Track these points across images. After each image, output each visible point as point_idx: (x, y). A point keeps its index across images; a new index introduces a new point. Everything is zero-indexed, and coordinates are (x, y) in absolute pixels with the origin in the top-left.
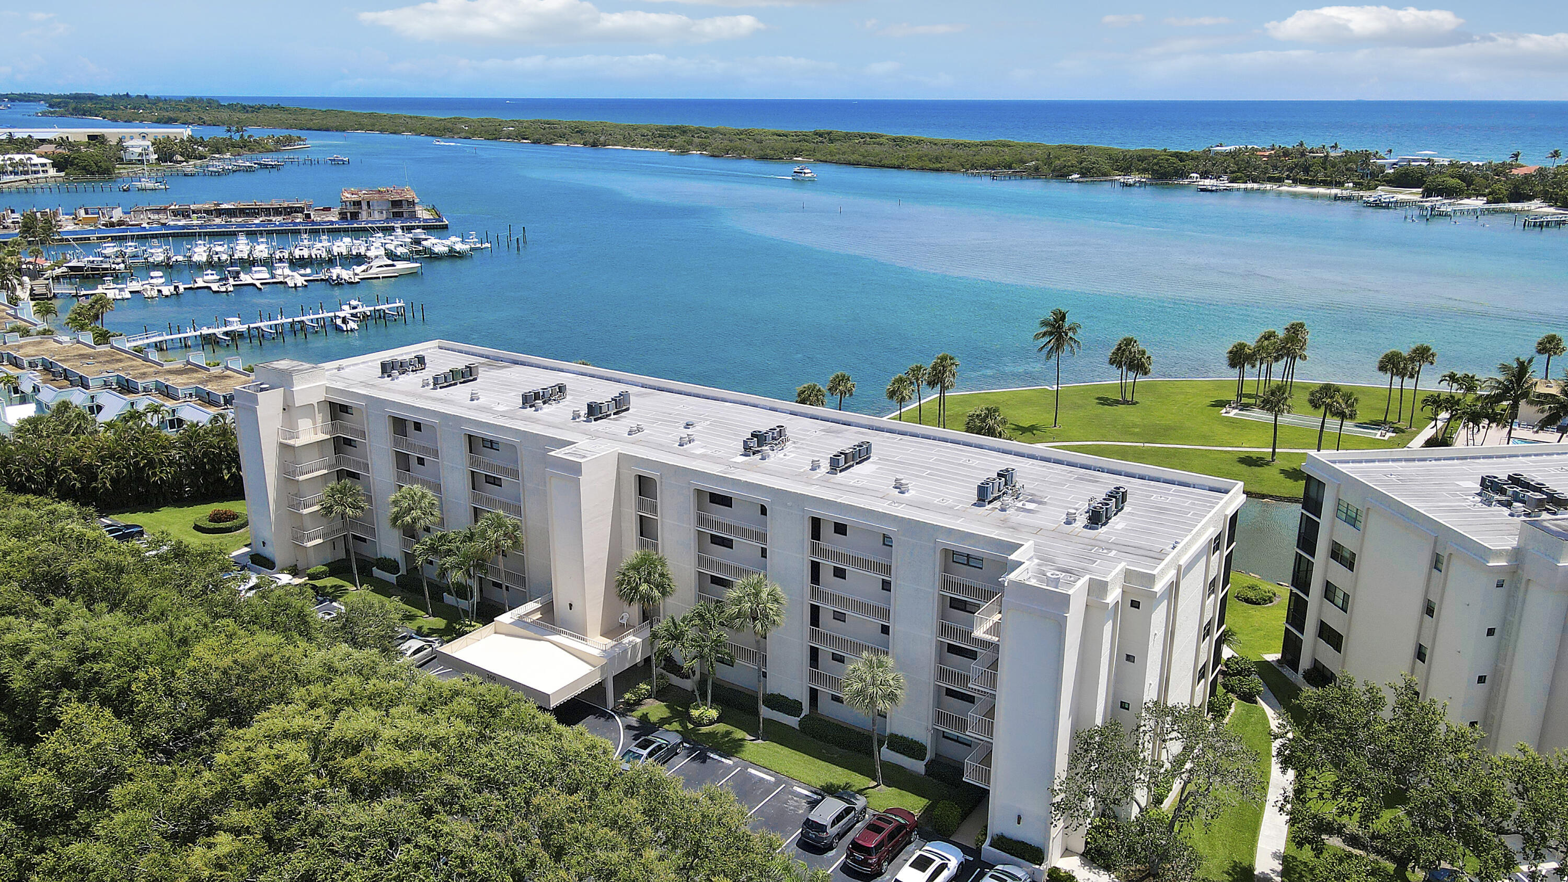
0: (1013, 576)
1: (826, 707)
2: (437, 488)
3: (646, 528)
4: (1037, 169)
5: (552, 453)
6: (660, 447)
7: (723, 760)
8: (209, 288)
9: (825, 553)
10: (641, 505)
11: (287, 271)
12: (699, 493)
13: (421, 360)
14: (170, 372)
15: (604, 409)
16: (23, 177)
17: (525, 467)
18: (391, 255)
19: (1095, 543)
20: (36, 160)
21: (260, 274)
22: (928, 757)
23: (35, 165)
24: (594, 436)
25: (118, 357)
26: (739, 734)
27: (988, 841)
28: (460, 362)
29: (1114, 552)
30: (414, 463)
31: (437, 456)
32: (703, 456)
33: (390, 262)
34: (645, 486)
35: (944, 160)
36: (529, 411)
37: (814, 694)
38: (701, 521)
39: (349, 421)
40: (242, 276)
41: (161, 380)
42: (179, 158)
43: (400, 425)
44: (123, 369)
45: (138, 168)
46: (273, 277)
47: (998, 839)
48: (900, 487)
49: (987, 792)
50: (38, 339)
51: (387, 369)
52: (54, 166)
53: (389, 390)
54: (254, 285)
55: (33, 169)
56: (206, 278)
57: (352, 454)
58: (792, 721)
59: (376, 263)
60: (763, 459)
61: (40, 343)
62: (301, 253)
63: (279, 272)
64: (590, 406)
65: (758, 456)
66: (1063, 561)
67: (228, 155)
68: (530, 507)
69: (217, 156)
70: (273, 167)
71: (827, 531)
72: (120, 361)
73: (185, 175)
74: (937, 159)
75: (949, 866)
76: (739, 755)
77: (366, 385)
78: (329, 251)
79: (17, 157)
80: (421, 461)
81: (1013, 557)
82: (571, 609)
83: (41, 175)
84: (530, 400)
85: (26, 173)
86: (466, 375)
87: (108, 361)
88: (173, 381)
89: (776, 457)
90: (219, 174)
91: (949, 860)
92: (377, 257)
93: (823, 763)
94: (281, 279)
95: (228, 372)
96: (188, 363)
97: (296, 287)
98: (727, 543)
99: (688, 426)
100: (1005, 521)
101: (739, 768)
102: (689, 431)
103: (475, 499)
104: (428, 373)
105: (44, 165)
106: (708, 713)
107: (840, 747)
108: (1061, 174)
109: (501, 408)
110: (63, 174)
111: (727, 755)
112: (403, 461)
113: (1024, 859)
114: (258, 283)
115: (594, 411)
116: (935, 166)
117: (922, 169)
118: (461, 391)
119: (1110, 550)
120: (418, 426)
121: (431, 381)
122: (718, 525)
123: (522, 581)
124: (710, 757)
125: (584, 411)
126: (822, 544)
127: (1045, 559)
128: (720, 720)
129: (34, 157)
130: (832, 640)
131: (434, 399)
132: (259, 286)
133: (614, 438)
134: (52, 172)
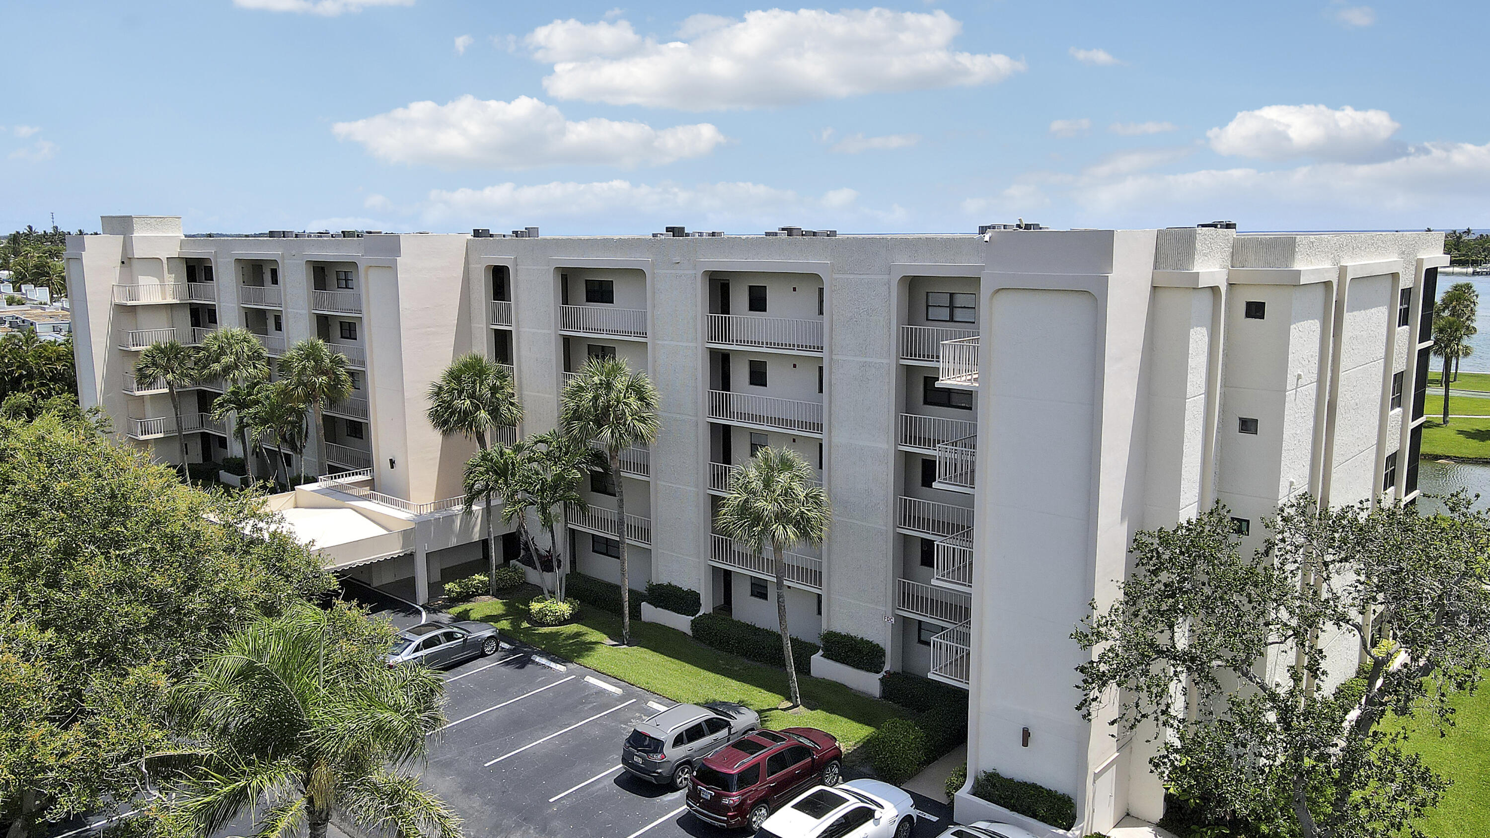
3: (502, 351)
7: (553, 665)
12: (563, 272)
22: (886, 669)
26: (594, 636)
27: (969, 784)
34: (499, 283)
38: (565, 319)
47: (987, 780)
58: (682, 622)
75: (877, 815)
76: (581, 661)
82: (392, 467)
91: (881, 807)
93: (712, 675)
101: (574, 677)
106: (554, 607)
107: (748, 658)
111: (564, 659)
113: (1034, 816)
124: (533, 662)
128: (574, 618)
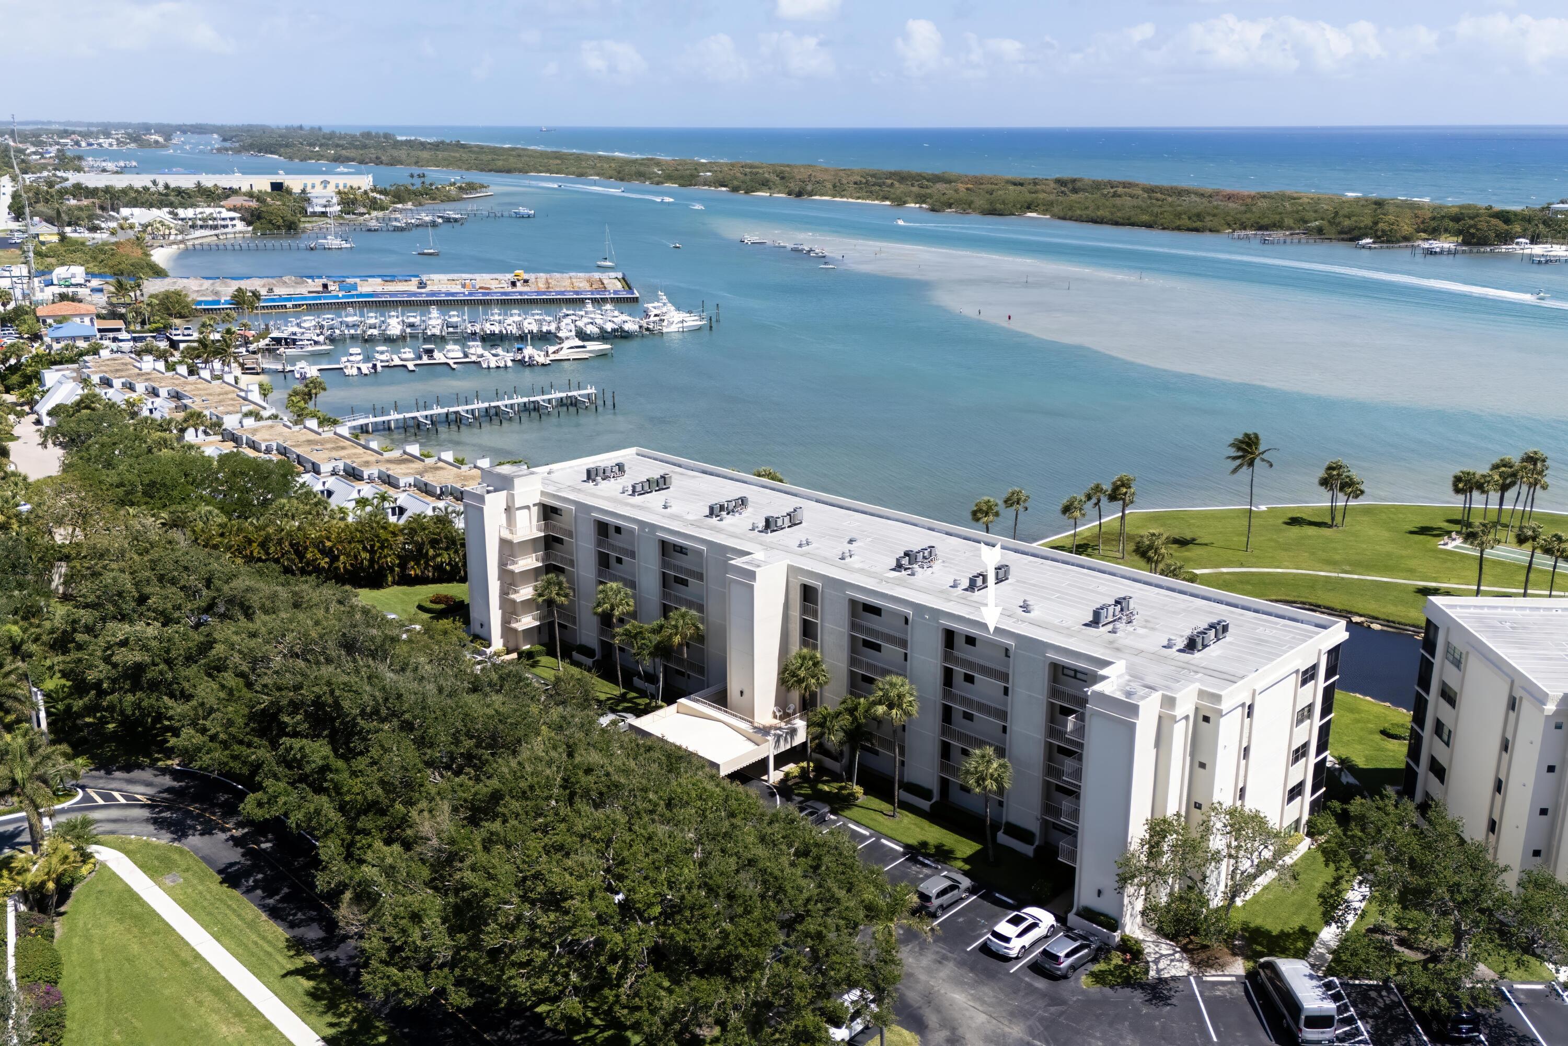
0: (1098, 687)
1: (956, 796)
2: (632, 585)
3: (808, 631)
4: (1320, 231)
5: (732, 562)
6: (825, 560)
8: (405, 366)
9: (957, 661)
10: (805, 610)
11: (480, 351)
12: (853, 603)
13: (621, 467)
14: (389, 461)
15: (780, 523)
16: (213, 232)
17: (711, 573)
18: (582, 335)
19: (1186, 667)
20: (226, 214)
21: (453, 352)
22: (1037, 843)
23: (224, 219)
24: (768, 547)
25: (342, 444)
27: (1074, 911)
28: (655, 470)
29: (1200, 675)
30: (613, 562)
31: (634, 558)
32: (861, 571)
33: (581, 343)
34: (808, 593)
35: (1208, 218)
36: (714, 520)
37: (944, 783)
38: (854, 626)
39: (559, 522)
40: (436, 354)
41: (383, 469)
42: (362, 210)
43: (603, 529)
44: (349, 457)
45: (321, 221)
46: (466, 356)
47: (1082, 910)
48: (1026, 608)
49: (1074, 869)
50: (270, 422)
51: (591, 475)
52: (242, 219)
53: (594, 495)
54: (448, 364)
55: (223, 223)
56: (404, 356)
57: (559, 552)
58: (925, 805)
59: (566, 344)
60: (913, 574)
61: (272, 427)
62: (492, 328)
63: (472, 351)
64: (767, 521)
65: (909, 572)
66: (1149, 680)
67: (409, 205)
68: (712, 608)
69: (400, 206)
70: (456, 220)
71: (959, 642)
72: (343, 448)
73: (369, 230)
74: (1199, 216)
77: (574, 489)
78: (519, 325)
79: (208, 211)
80: (619, 561)
81: (1102, 672)
82: (741, 695)
83: (229, 230)
84: (715, 511)
85: (215, 227)
86: (661, 483)
87: (333, 448)
88: (395, 471)
89: (922, 574)
90: (401, 229)
92: (567, 338)
94: (474, 358)
95: (441, 464)
96: (405, 453)
97: (489, 368)
98: (877, 648)
99: (851, 541)
100: (1111, 642)
101: (874, 839)
102: (851, 547)
103: (665, 595)
104: (627, 481)
105: (232, 219)
108: (1351, 236)
109: (691, 517)
110: (250, 228)
112: (604, 561)
113: (1101, 927)
114: (451, 362)
115: (770, 525)
116: (1195, 225)
117: (1178, 228)
118: (655, 499)
119: (1197, 672)
120: (618, 530)
121: (630, 489)
122: (870, 631)
123: (701, 670)
125: (761, 524)
126: (956, 653)
127: (1135, 675)
129: (223, 210)
130: (962, 737)
131: (633, 506)
132: (454, 366)
133: (787, 550)
134: (240, 226)
